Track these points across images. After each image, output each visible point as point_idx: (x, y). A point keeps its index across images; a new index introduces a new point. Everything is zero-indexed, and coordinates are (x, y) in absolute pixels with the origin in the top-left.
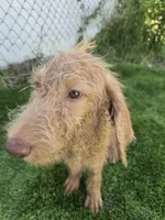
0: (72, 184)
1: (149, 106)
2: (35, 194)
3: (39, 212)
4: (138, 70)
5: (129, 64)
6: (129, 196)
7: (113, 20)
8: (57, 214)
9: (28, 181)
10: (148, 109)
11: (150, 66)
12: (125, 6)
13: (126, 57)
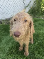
0: (21, 49)
1: (42, 29)
2: (11, 51)
3: (12, 55)
4: (39, 20)
5: (37, 18)
6: (36, 52)
7: (33, 7)
8: (17, 56)
9: (9, 47)
10: (42, 30)
11: (43, 19)
12: (36, 4)
13: (36, 17)
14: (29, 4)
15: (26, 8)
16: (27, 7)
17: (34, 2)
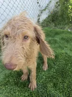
14: (47, 6)
15: (42, 13)
16: (44, 11)
17: (57, 3)
